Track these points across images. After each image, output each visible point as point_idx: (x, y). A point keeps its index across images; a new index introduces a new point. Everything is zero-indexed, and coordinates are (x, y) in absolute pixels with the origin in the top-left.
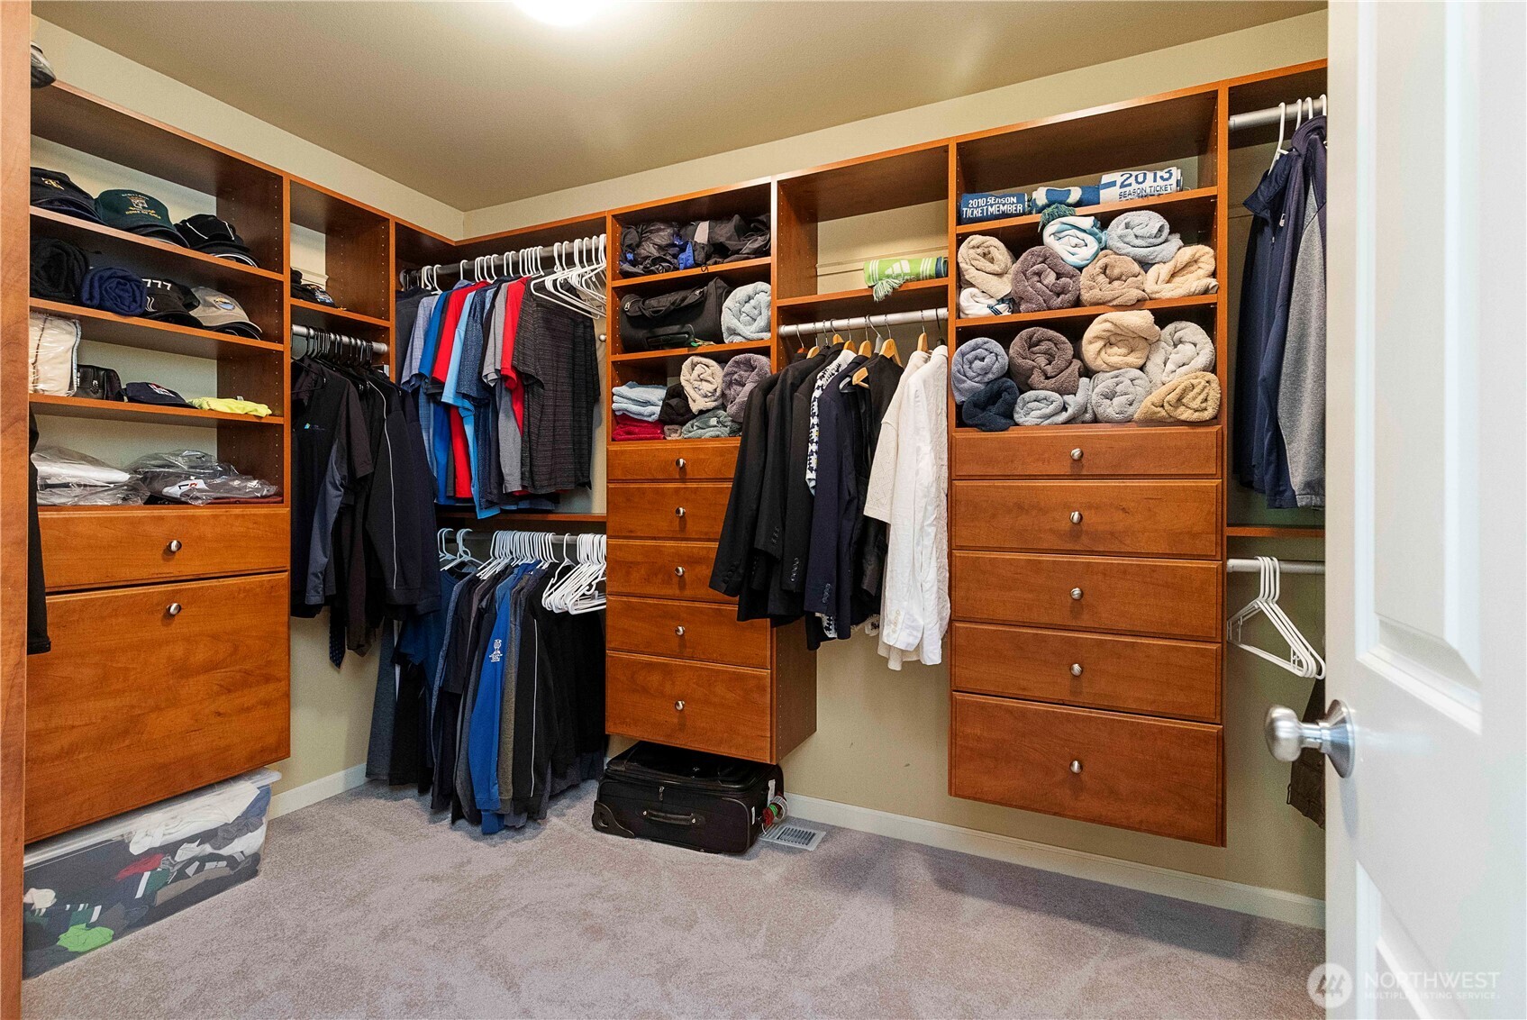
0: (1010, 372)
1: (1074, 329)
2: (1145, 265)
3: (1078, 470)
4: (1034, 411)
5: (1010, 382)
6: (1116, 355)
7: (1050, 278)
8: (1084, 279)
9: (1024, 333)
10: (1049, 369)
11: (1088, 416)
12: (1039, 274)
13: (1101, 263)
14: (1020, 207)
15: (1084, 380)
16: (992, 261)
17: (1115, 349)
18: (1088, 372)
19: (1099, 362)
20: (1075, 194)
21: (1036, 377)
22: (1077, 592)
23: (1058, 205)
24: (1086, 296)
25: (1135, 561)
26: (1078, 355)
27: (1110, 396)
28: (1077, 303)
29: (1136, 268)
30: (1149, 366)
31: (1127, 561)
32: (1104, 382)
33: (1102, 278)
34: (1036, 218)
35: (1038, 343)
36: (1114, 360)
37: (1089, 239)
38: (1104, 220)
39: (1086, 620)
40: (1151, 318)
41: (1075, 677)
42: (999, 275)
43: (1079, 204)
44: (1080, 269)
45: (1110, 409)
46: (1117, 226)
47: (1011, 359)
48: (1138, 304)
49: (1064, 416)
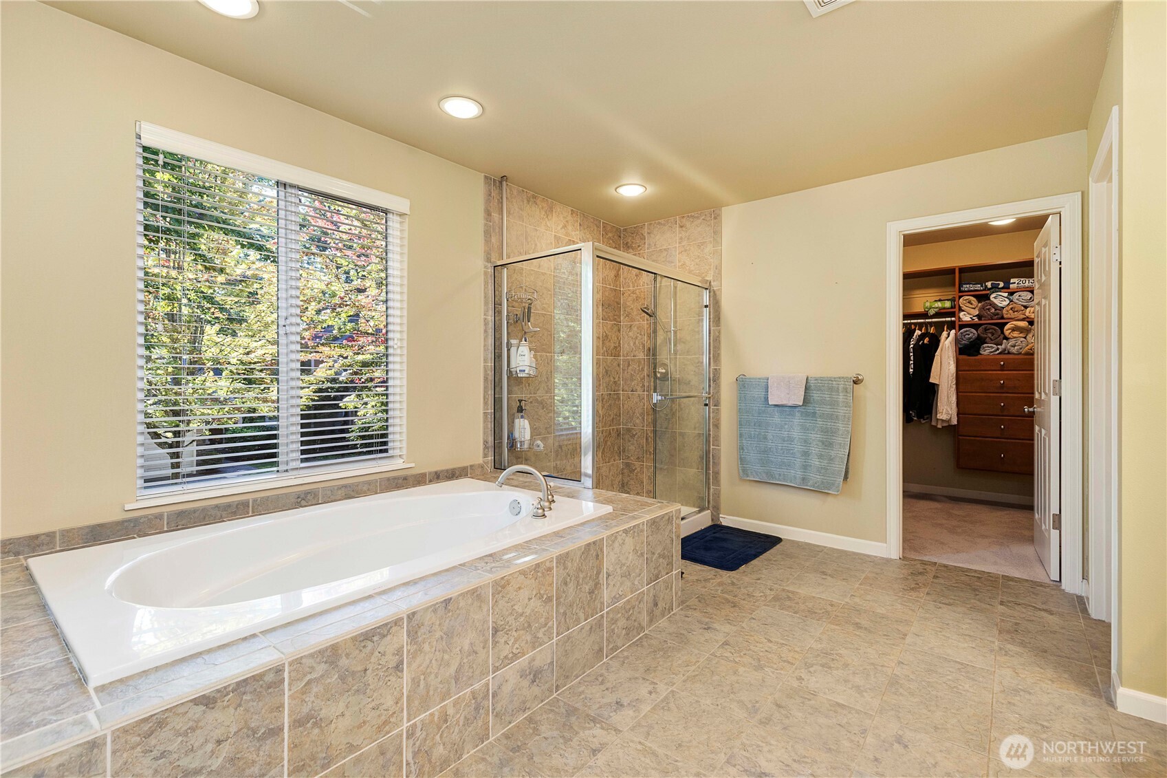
0: (979, 338)
1: (1002, 326)
2: (1026, 307)
3: (1002, 368)
4: (987, 350)
5: (979, 342)
6: (1016, 334)
7: (993, 310)
8: (1004, 311)
9: (983, 326)
10: (992, 337)
11: (1006, 352)
12: (989, 309)
13: (1010, 307)
14: (982, 288)
15: (1005, 341)
16: (972, 304)
17: (1016, 332)
18: (1007, 339)
19: (1010, 336)
20: (1002, 285)
21: (988, 340)
22: (1002, 404)
23: (995, 288)
24: (1005, 316)
25: (1022, 395)
26: (1002, 332)
27: (1014, 346)
28: (1002, 318)
29: (1023, 308)
30: (1027, 337)
31: (1019, 395)
32: (1012, 342)
33: (1011, 311)
34: (988, 292)
35: (989, 329)
36: (1015, 335)
37: (1006, 299)
38: (1012, 294)
39: (1005, 413)
40: (1027, 324)
41: (1002, 429)
42: (974, 308)
43: (1003, 288)
44: (1003, 308)
45: (1014, 350)
46: (1016, 296)
47: (978, 335)
48: (1023, 320)
49: (998, 352)
